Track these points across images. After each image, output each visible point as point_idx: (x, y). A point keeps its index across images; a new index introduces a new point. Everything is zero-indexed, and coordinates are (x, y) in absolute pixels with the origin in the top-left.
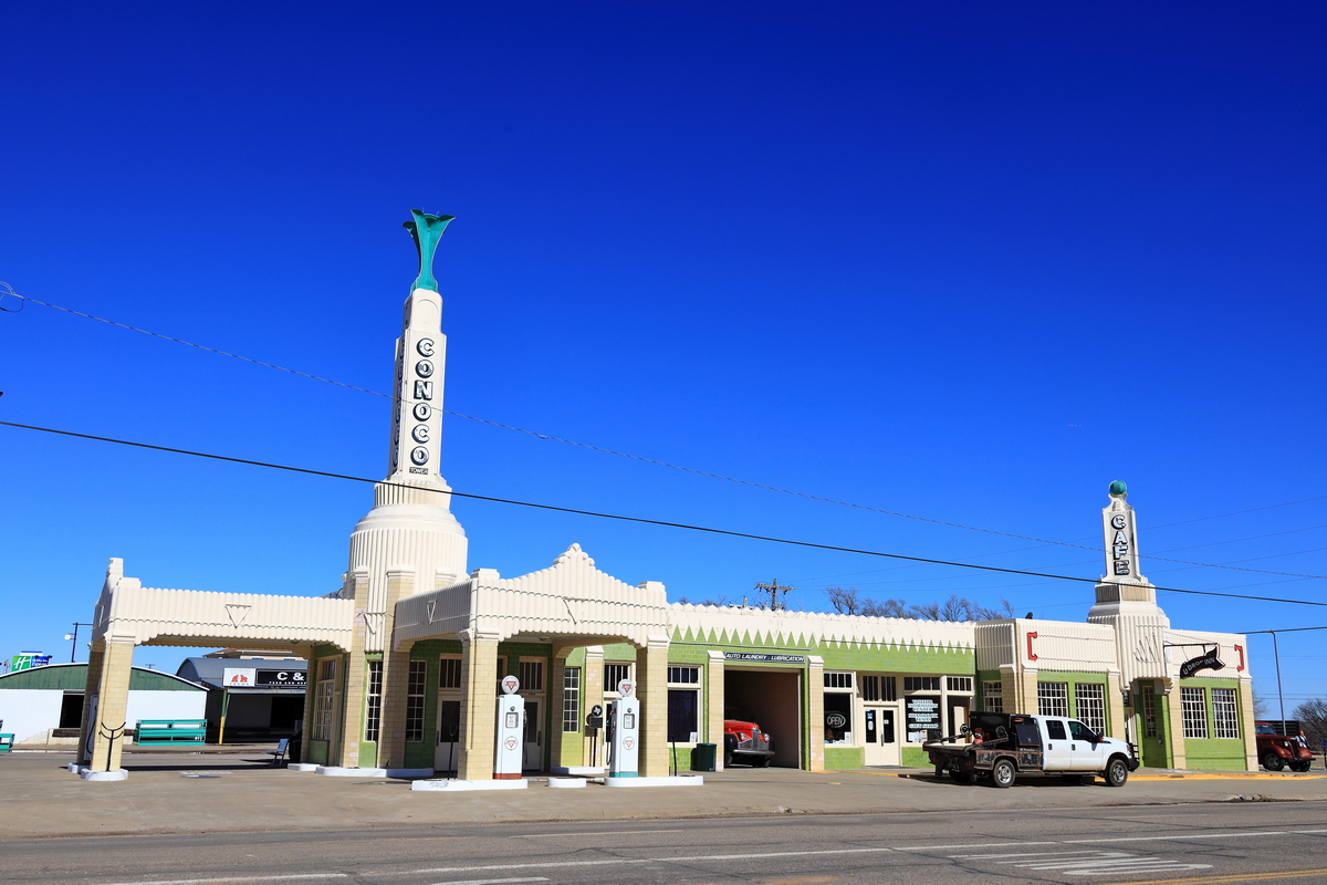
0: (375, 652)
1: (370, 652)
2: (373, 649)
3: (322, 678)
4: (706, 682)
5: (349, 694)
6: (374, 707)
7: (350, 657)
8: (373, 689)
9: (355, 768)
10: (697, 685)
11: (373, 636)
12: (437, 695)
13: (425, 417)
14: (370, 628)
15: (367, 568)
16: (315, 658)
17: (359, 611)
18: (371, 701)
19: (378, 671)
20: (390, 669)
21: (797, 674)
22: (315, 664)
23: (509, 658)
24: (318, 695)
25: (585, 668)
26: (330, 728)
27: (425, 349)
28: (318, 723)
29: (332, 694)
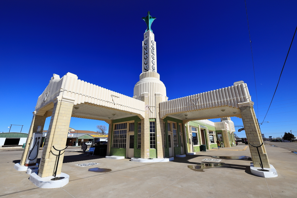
1: (151, 119)
3: (115, 129)
4: (199, 131)
5: (145, 132)
6: (153, 137)
7: (144, 120)
8: (151, 131)
9: (150, 159)
10: (197, 132)
11: (152, 114)
12: (168, 133)
13: (154, 59)
14: (151, 111)
15: (148, 93)
16: (113, 123)
17: (146, 105)
18: (151, 135)
19: (153, 125)
20: (159, 124)
21: (203, 130)
22: (113, 125)
23: (177, 123)
24: (114, 134)
25: (187, 127)
26: (125, 144)
27: (153, 43)
28: (115, 143)
29: (126, 133)
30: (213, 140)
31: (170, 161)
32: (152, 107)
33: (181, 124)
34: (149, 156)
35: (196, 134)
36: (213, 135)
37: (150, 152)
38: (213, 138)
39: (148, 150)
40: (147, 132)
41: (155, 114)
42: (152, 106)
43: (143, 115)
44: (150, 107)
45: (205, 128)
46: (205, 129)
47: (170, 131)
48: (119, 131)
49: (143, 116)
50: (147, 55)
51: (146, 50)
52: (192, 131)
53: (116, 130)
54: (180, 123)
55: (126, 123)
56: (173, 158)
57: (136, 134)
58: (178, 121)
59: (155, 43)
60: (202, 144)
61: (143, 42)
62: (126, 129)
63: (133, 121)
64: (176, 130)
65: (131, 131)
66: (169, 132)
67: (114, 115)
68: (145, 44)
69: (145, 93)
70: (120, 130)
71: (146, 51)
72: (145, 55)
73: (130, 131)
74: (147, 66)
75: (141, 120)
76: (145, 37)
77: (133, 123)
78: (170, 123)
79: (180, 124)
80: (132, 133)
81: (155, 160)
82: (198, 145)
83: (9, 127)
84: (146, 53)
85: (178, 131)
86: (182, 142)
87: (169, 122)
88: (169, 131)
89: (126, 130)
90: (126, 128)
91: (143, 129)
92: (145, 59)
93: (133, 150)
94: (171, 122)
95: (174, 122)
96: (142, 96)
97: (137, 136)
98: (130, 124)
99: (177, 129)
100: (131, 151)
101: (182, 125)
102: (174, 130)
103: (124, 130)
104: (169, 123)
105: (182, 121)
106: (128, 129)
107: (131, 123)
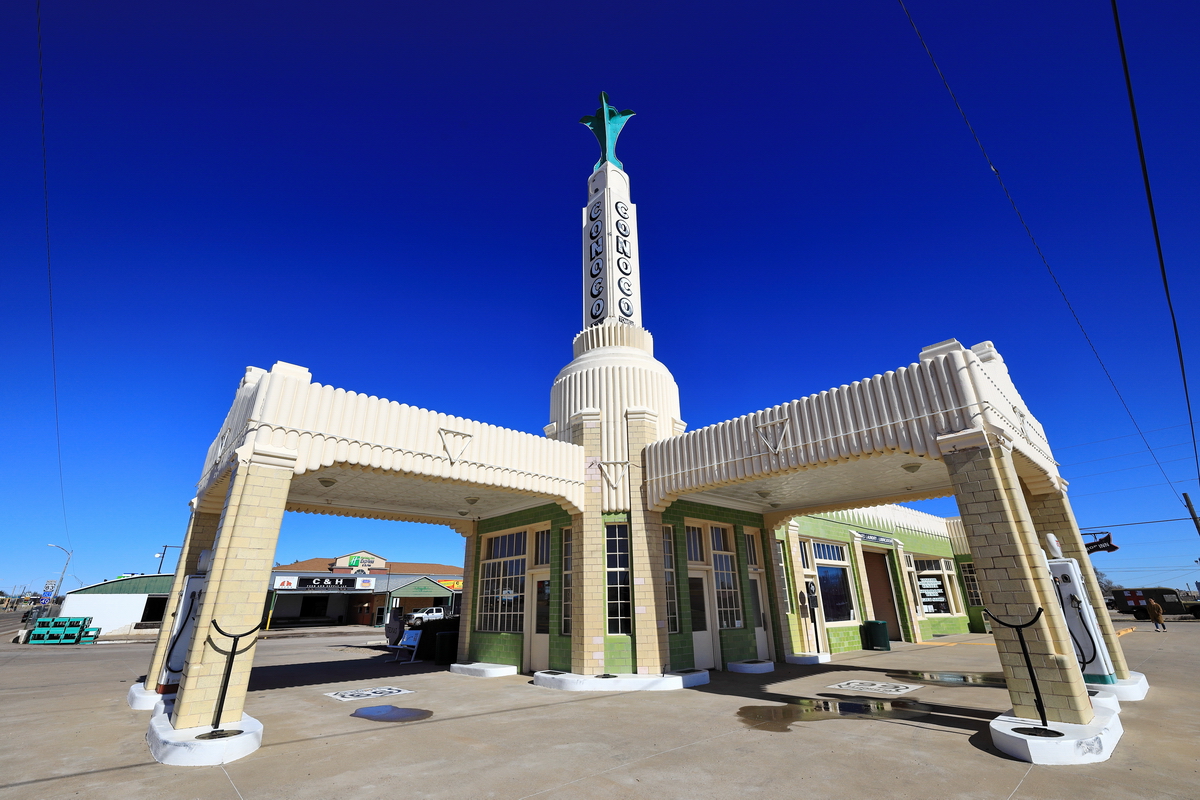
0: (617, 513)
1: (609, 513)
2: (614, 508)
3: (489, 557)
4: (854, 560)
5: (586, 568)
6: (619, 586)
7: (582, 519)
8: (611, 562)
9: (606, 676)
10: (846, 563)
11: (613, 492)
12: (687, 569)
13: (627, 272)
14: (608, 481)
15: (597, 410)
16: (478, 534)
17: (591, 460)
18: (612, 577)
19: (619, 538)
20: (643, 534)
21: (884, 555)
22: (479, 542)
23: (735, 527)
24: (483, 577)
25: (788, 542)
26: (522, 616)
27: (622, 211)
28: (486, 611)
29: (523, 573)
30: (942, 599)
31: (686, 686)
32: (615, 464)
33: (757, 529)
34: (602, 663)
35: (844, 570)
36: (939, 577)
37: (609, 647)
38: (941, 591)
39: (600, 640)
40: (595, 568)
41: (624, 495)
42: (612, 460)
43: (578, 498)
44: (605, 467)
45: (891, 544)
46: (890, 552)
47: (702, 560)
48: (499, 563)
49: (576, 504)
50: (600, 261)
51: (597, 243)
52: (818, 561)
53: (492, 561)
54: (749, 525)
55: (525, 533)
56: (704, 677)
57: (557, 575)
58: (739, 517)
59: (632, 209)
60: (871, 617)
61: (584, 210)
62: (522, 557)
63: (544, 526)
64: (732, 557)
65: (542, 563)
66: (691, 565)
67: (473, 501)
68: (592, 219)
69: (585, 410)
70: (502, 560)
71: (595, 246)
72: (592, 259)
73: (539, 566)
74: (599, 305)
75: (573, 518)
76: (591, 191)
77: (548, 531)
78: (699, 529)
79: (748, 530)
80: (544, 573)
81: (625, 682)
82: (855, 623)
83: (157, 556)
84: (597, 254)
85: (738, 561)
86: (764, 606)
87: (691, 522)
88: (696, 559)
89: (524, 560)
90: (524, 553)
91: (577, 555)
92: (593, 276)
93: (546, 637)
94: (706, 525)
95: (720, 521)
96: (576, 423)
97: (561, 583)
98: (537, 534)
99: (734, 554)
100: (539, 645)
101: (762, 537)
102: (721, 556)
103: (517, 561)
104: (694, 528)
105: (761, 516)
106: (529, 556)
107: (543, 532)
